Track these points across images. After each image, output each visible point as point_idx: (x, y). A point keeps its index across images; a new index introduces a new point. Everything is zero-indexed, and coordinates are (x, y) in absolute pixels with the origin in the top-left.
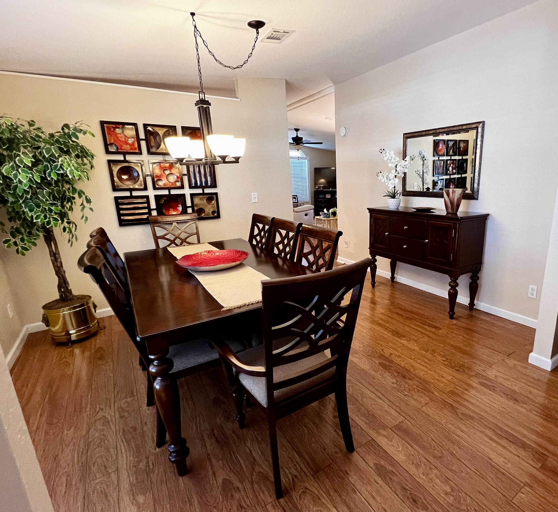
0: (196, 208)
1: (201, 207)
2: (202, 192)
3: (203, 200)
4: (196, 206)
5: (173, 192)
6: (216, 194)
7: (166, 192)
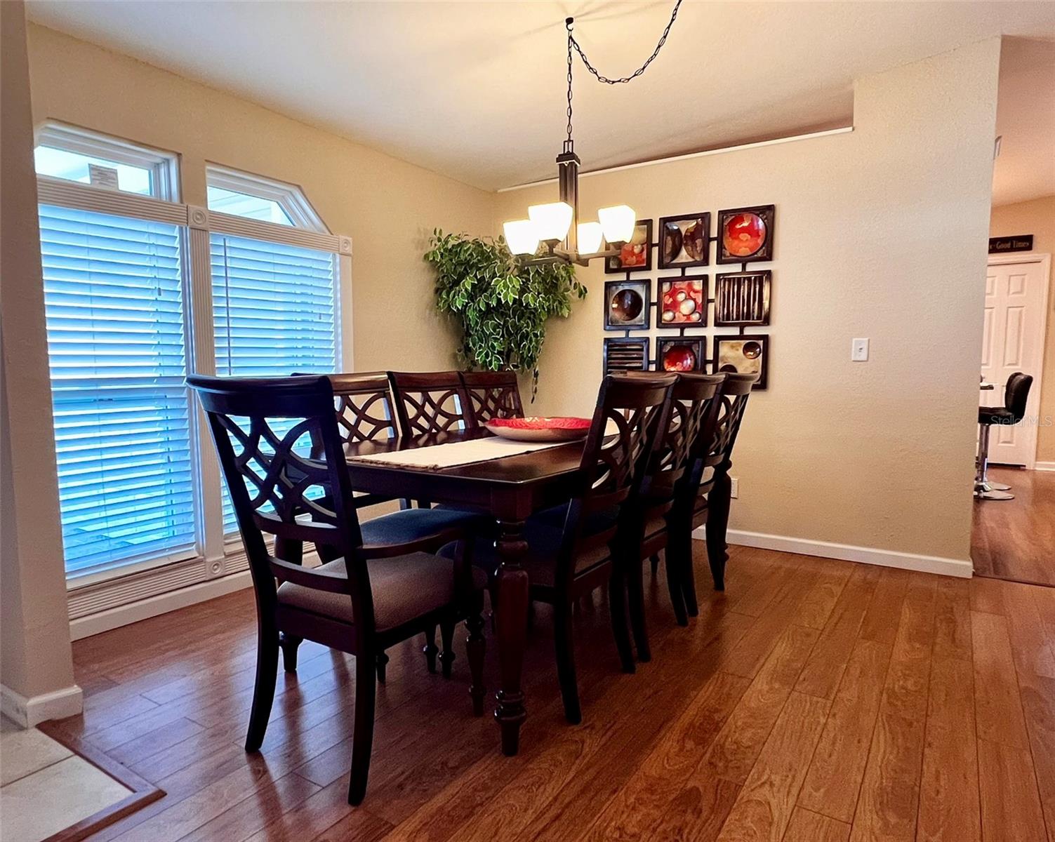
0: (721, 365)
1: (732, 363)
2: (738, 334)
3: (737, 350)
4: (722, 361)
5: (689, 332)
6: (765, 338)
7: (675, 333)
